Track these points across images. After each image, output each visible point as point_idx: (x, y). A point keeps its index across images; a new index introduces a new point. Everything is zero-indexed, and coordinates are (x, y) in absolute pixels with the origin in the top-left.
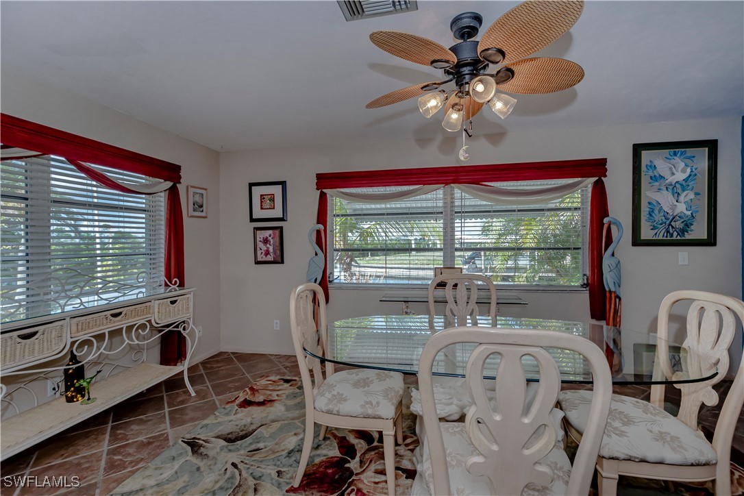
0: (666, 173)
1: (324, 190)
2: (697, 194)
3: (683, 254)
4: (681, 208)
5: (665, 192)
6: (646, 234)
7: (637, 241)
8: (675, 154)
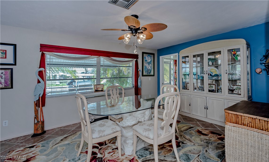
0: (147, 60)
1: (44, 52)
2: (152, 65)
3: (150, 78)
4: (150, 68)
5: (147, 64)
6: (144, 74)
7: (143, 75)
8: (149, 55)
